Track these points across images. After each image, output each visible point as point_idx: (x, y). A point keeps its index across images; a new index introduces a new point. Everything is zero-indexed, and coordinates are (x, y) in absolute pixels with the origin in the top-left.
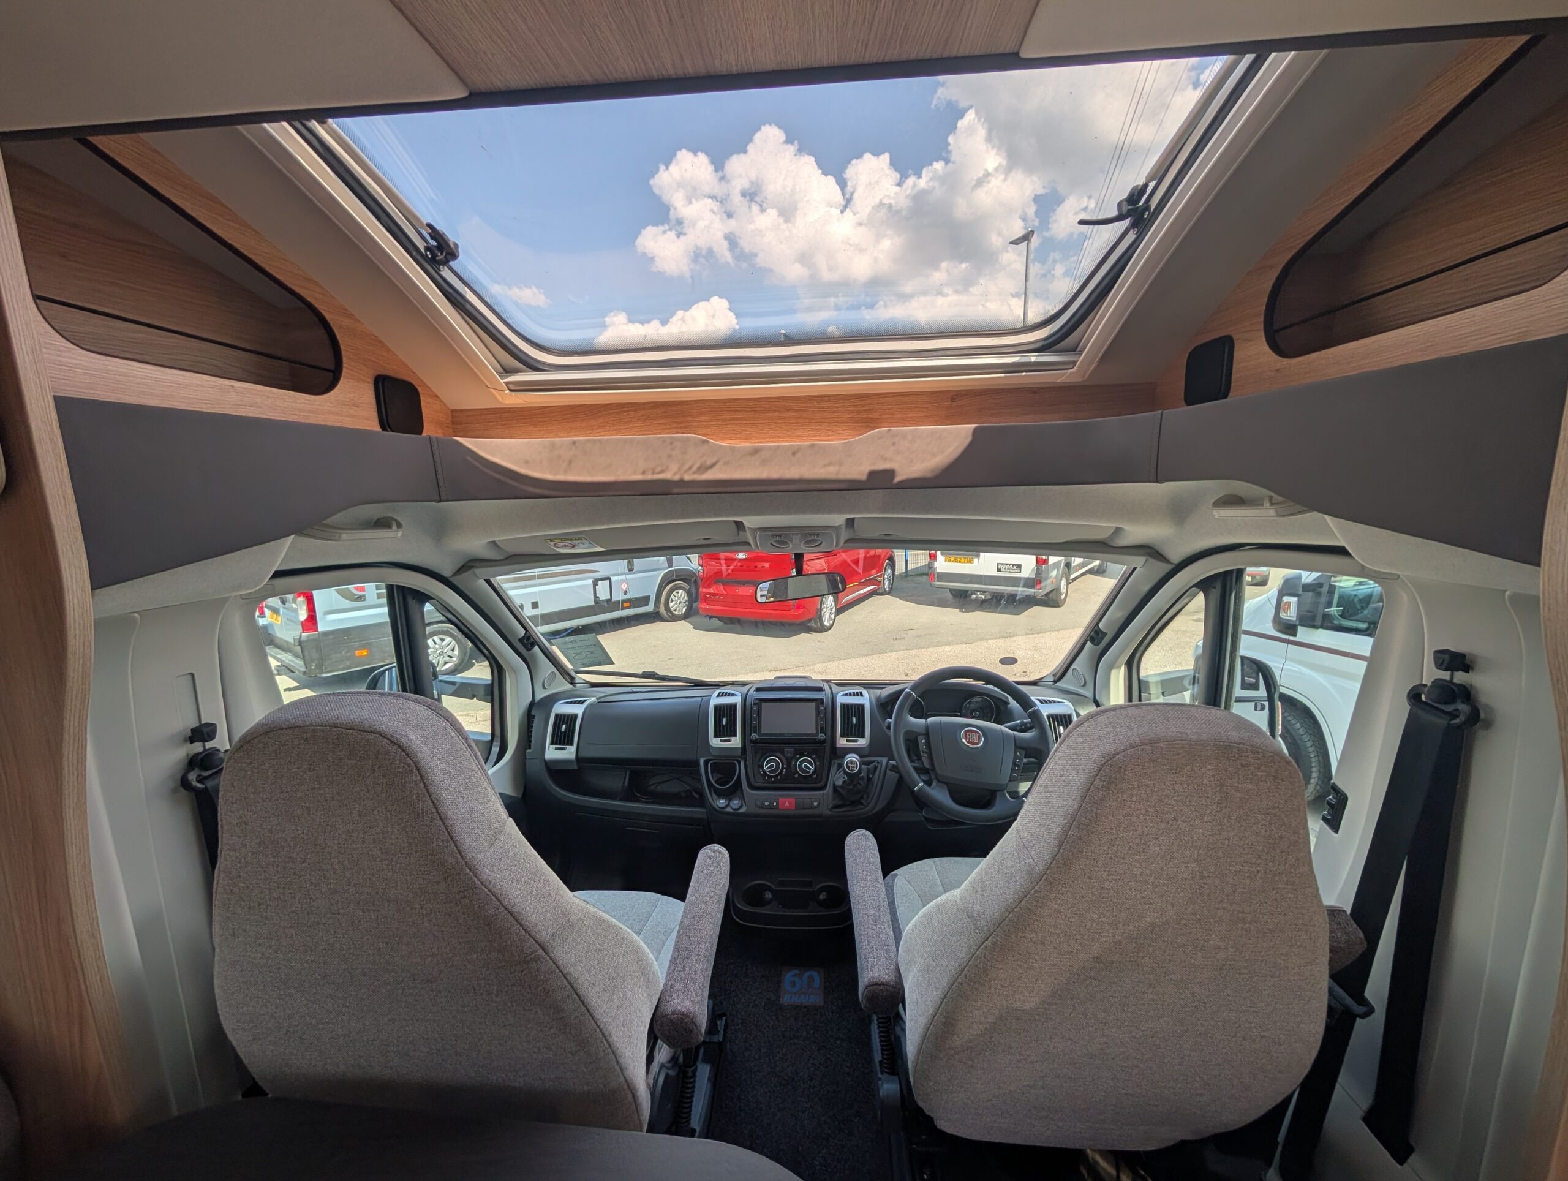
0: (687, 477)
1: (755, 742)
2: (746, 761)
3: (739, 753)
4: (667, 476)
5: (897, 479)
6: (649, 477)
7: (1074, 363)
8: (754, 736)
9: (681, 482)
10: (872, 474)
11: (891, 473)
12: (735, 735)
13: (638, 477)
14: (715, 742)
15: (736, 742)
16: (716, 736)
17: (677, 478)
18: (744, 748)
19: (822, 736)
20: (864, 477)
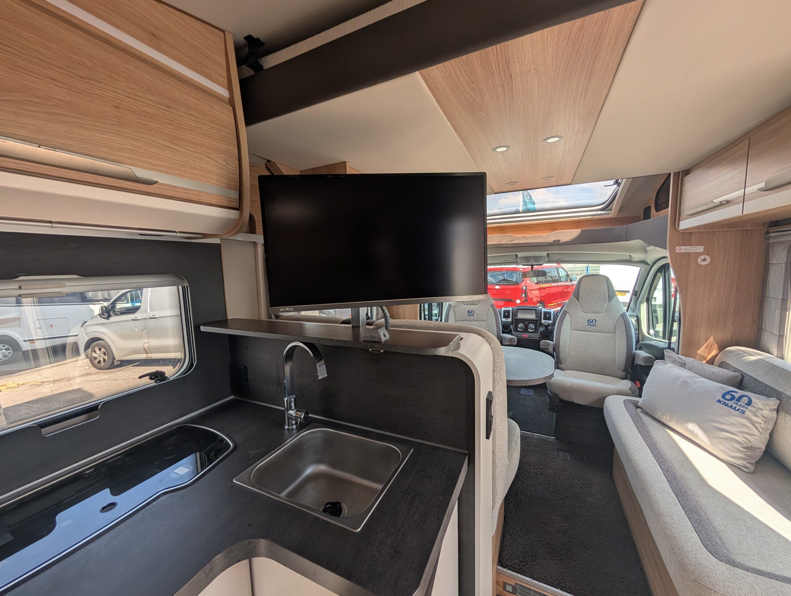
0: (507, 243)
1: (516, 319)
2: (513, 325)
3: (511, 323)
4: (503, 242)
5: (561, 242)
6: (498, 243)
7: (611, 213)
8: (516, 318)
9: (506, 244)
10: (554, 241)
11: (559, 241)
12: (510, 318)
13: (496, 243)
14: (504, 320)
15: (510, 320)
16: (504, 318)
17: (505, 243)
18: (512, 322)
19: (537, 319)
20: (552, 242)
